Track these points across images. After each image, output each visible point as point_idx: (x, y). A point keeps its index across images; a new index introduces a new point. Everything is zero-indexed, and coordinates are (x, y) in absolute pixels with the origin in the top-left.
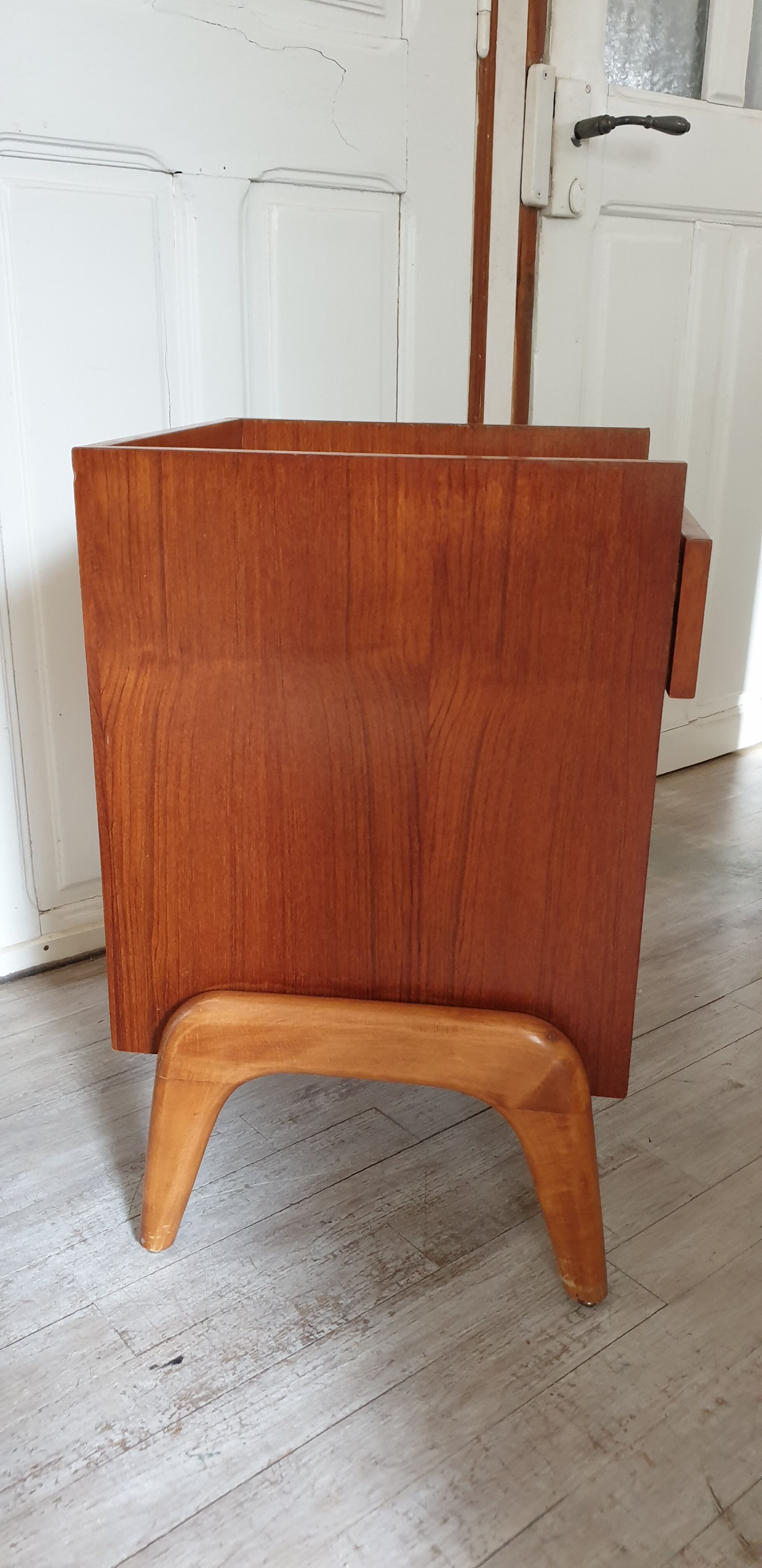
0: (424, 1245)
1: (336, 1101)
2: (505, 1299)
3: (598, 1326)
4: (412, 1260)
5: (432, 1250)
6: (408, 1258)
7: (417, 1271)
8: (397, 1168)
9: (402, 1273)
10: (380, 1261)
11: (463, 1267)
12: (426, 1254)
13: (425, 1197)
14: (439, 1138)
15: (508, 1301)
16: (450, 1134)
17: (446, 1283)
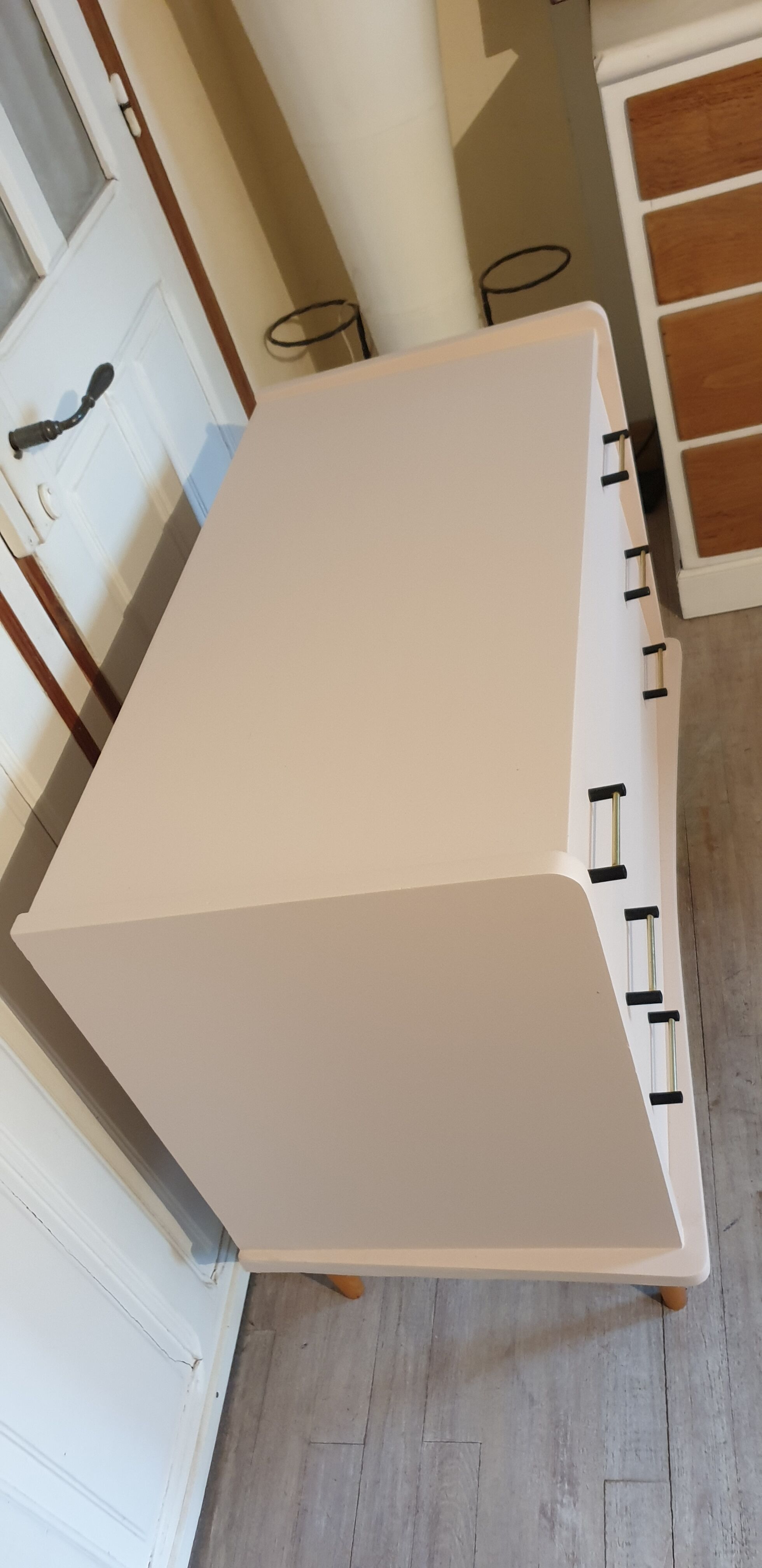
1: (575, 1505)
8: (689, 1530)
14: (675, 1464)
16: (676, 1450)
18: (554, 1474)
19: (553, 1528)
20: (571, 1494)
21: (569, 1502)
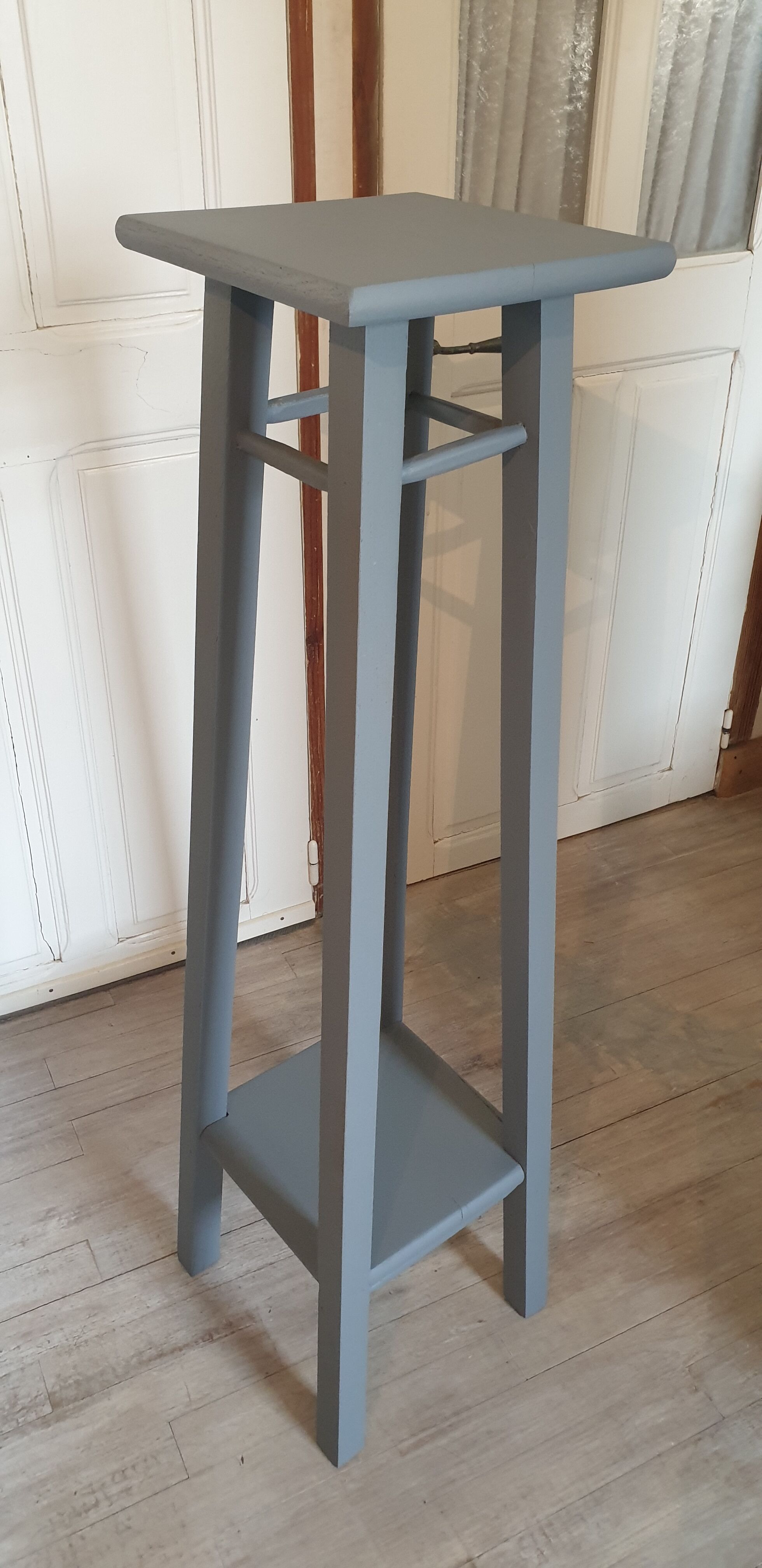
0: (53, 1387)
1: (62, 1228)
2: (81, 1449)
3: (130, 1488)
4: (37, 1400)
5: (55, 1393)
6: (36, 1397)
7: (35, 1411)
8: (72, 1306)
9: (25, 1411)
10: (16, 1396)
11: (68, 1413)
12: (50, 1395)
13: (78, 1339)
14: (117, 1280)
15: (83, 1451)
16: (128, 1277)
17: (49, 1426)
18: (78, 1207)
19: (41, 1220)
20: (69, 1223)
21: (63, 1224)
